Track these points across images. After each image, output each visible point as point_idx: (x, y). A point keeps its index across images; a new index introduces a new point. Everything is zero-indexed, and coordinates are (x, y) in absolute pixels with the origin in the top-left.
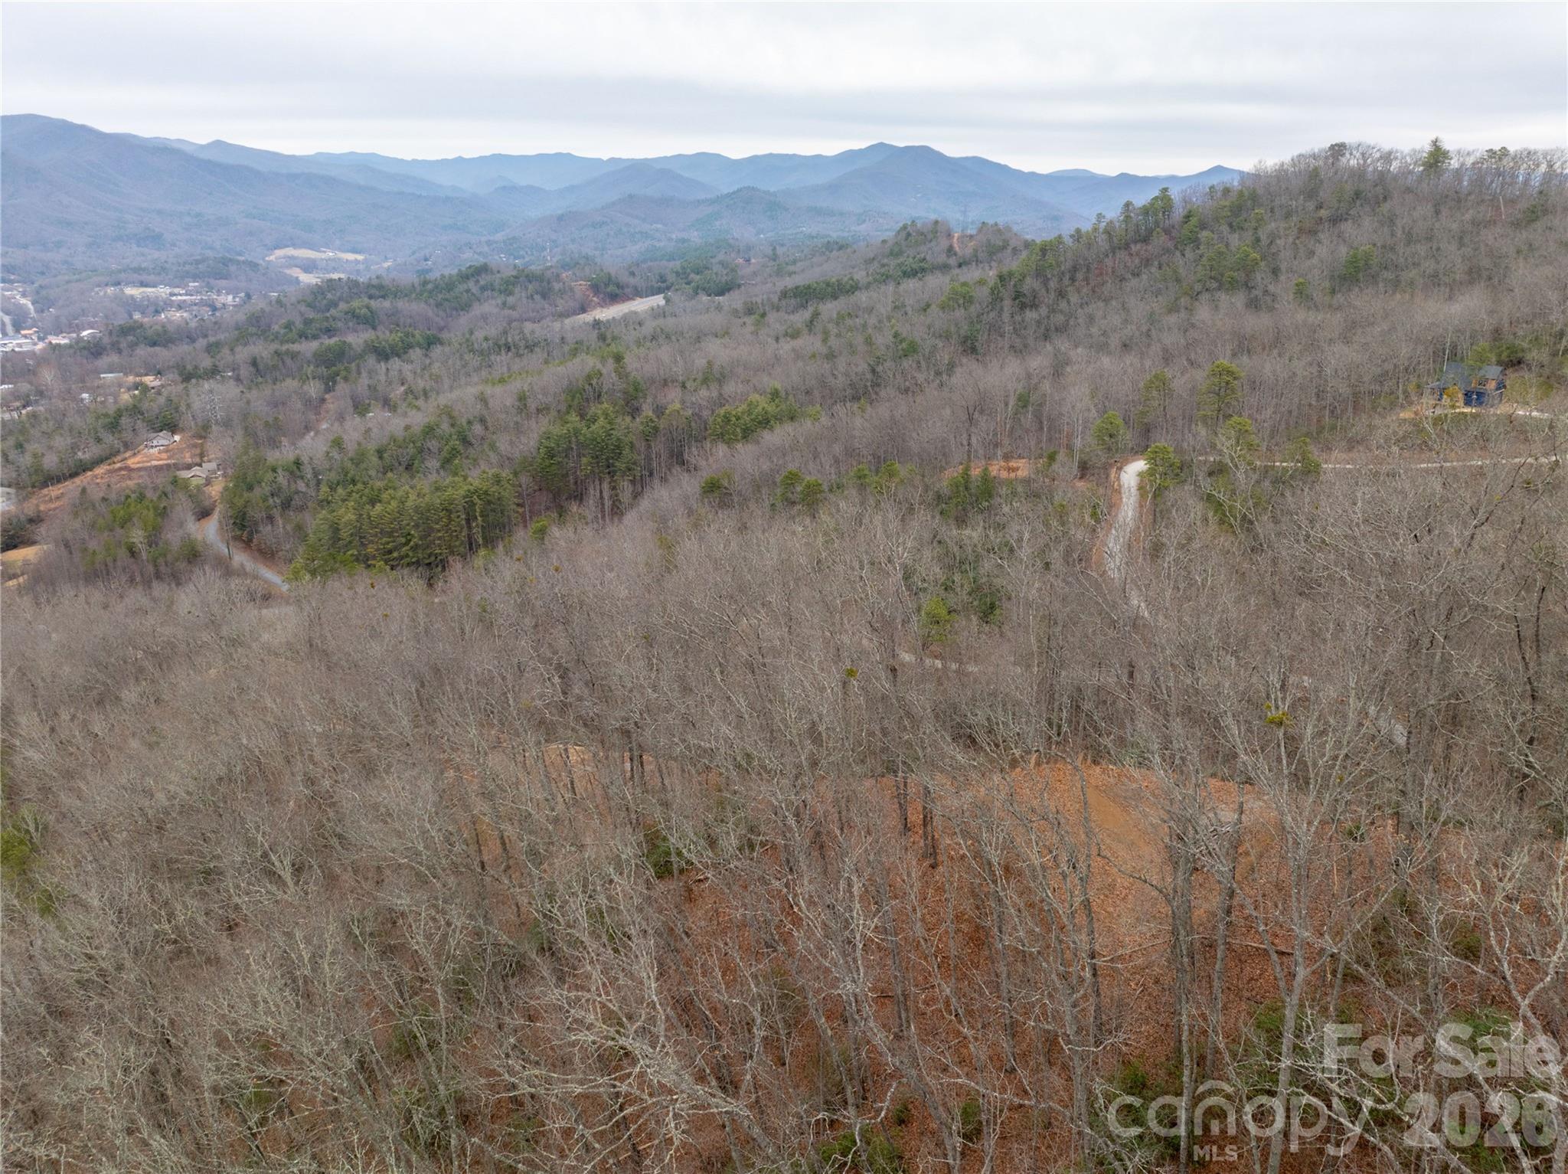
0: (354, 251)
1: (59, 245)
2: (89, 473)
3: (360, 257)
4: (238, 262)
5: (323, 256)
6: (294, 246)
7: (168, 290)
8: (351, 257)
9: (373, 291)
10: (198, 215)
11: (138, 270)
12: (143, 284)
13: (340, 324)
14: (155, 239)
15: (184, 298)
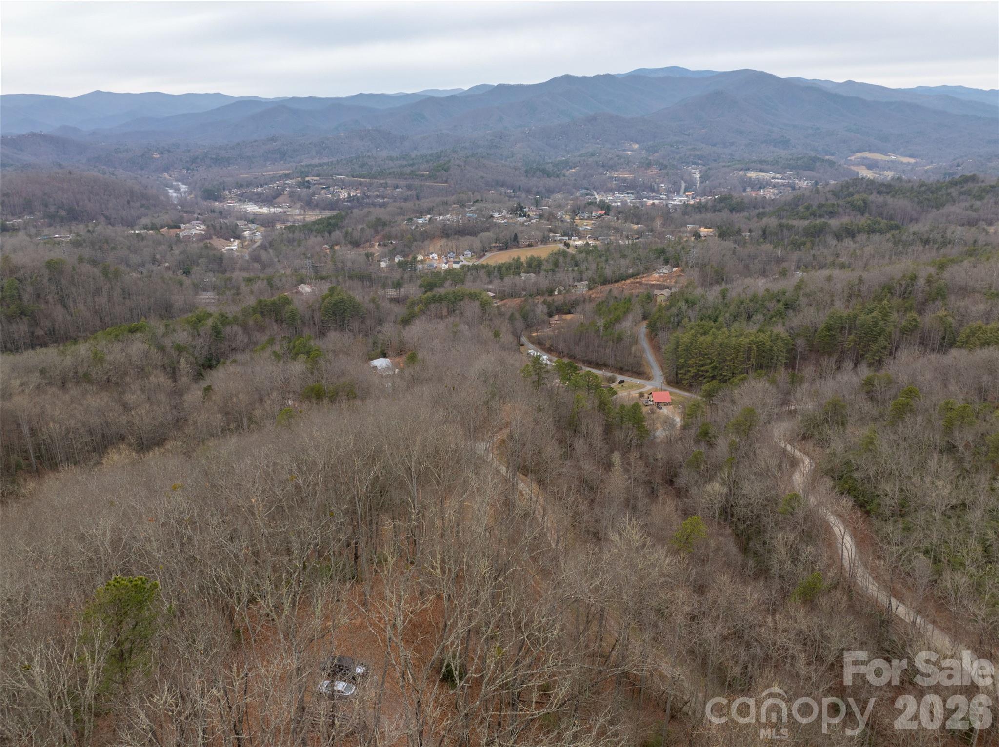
0: (911, 156)
1: (732, 144)
2: (623, 282)
3: (912, 161)
4: (823, 161)
5: (887, 158)
6: (870, 151)
7: (772, 175)
8: (906, 160)
9: (884, 189)
10: (818, 129)
11: (761, 162)
12: (762, 171)
13: (840, 210)
14: (785, 143)
15: (779, 181)
